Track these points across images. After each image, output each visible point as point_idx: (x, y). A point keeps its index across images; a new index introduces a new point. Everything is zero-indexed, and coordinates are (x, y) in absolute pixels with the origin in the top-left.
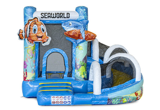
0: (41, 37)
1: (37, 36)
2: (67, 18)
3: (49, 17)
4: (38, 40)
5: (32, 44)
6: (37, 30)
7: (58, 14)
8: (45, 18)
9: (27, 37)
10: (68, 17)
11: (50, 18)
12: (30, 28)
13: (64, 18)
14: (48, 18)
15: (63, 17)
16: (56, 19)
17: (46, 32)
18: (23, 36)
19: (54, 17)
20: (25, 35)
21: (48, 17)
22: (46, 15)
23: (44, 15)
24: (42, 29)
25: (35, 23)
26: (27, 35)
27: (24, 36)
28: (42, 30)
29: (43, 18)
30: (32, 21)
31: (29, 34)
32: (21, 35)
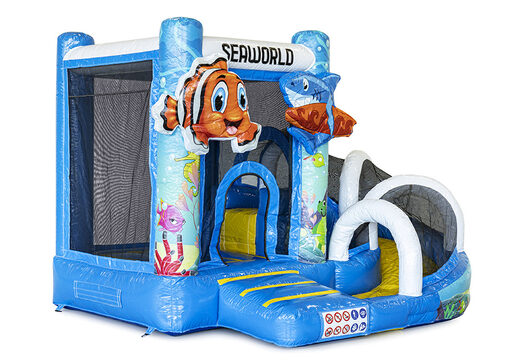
0: (237, 124)
1: (225, 120)
2: (288, 64)
3: (243, 60)
4: (225, 134)
5: (206, 146)
6: (225, 100)
7: (265, 51)
8: (233, 60)
9: (192, 124)
10: (290, 62)
11: (245, 61)
12: (203, 94)
13: (280, 63)
14: (240, 61)
15: (277, 60)
16: (260, 66)
18: (177, 119)
19: (257, 59)
20: (185, 115)
21: (241, 56)
22: (236, 52)
23: (230, 51)
25: (222, 78)
26: (192, 116)
27: (181, 119)
28: (239, 102)
30: (212, 71)
31: (201, 113)
32: (173, 114)
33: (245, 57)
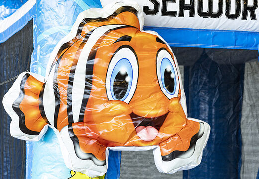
0: (157, 123)
1: (133, 116)
3: (187, 12)
4: (135, 140)
5: (100, 162)
6: (132, 81)
8: (165, 13)
9: (71, 123)
11: (192, 15)
12: (90, 70)
14: (181, 14)
16: (223, 23)
17: (183, 93)
18: (43, 115)
20: (58, 108)
24: (161, 76)
26: (70, 109)
27: (50, 114)
28: (162, 83)
29: (154, 12)
31: (85, 102)
32: (35, 106)
33: (191, 8)
